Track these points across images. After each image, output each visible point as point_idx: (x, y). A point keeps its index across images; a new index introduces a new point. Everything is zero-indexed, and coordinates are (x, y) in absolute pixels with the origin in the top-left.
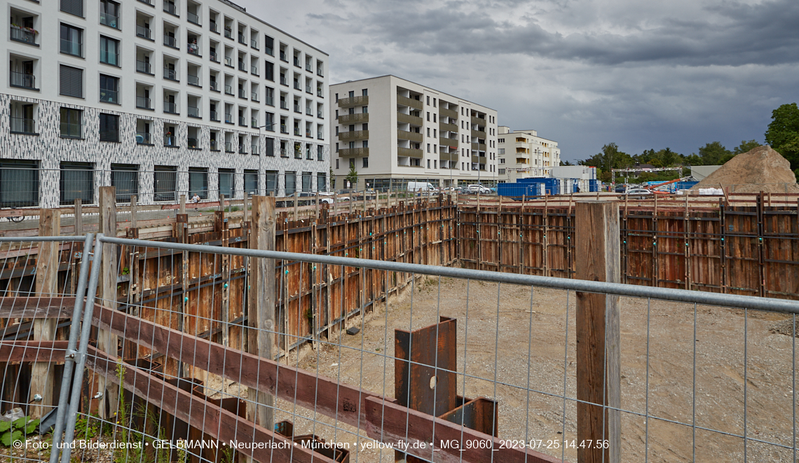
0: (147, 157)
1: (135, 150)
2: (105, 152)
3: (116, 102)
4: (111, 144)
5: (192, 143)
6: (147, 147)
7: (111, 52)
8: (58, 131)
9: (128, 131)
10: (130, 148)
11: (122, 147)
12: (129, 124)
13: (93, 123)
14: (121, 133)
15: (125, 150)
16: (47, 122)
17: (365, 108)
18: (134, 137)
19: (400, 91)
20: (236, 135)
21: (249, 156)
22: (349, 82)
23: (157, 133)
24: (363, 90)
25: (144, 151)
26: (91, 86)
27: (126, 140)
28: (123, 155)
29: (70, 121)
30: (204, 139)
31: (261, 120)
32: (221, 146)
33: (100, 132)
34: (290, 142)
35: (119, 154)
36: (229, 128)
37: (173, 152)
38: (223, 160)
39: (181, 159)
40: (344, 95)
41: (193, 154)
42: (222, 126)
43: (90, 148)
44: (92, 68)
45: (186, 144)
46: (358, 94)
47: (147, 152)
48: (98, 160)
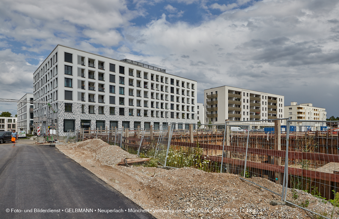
0: (132, 119)
1: (129, 117)
2: (121, 118)
3: (123, 104)
4: (122, 116)
5: (145, 115)
6: (132, 116)
7: (122, 91)
8: (109, 113)
9: (127, 112)
10: (127, 117)
11: (125, 116)
12: (127, 110)
13: (118, 110)
14: (125, 113)
15: (126, 117)
16: (107, 111)
17: (216, 98)
18: (128, 114)
19: (230, 91)
20: (160, 112)
21: (165, 118)
22: (211, 88)
23: (135, 112)
24: (216, 92)
26: (117, 101)
28: (125, 119)
29: (112, 110)
30: (149, 113)
31: (169, 106)
32: (155, 115)
33: (119, 113)
34: (180, 113)
36: (157, 110)
37: (139, 118)
38: (156, 120)
39: (142, 120)
40: (209, 94)
41: (146, 118)
42: (155, 109)
43: (117, 117)
44: (117, 96)
45: (144, 115)
46: (214, 93)
48: (119, 120)
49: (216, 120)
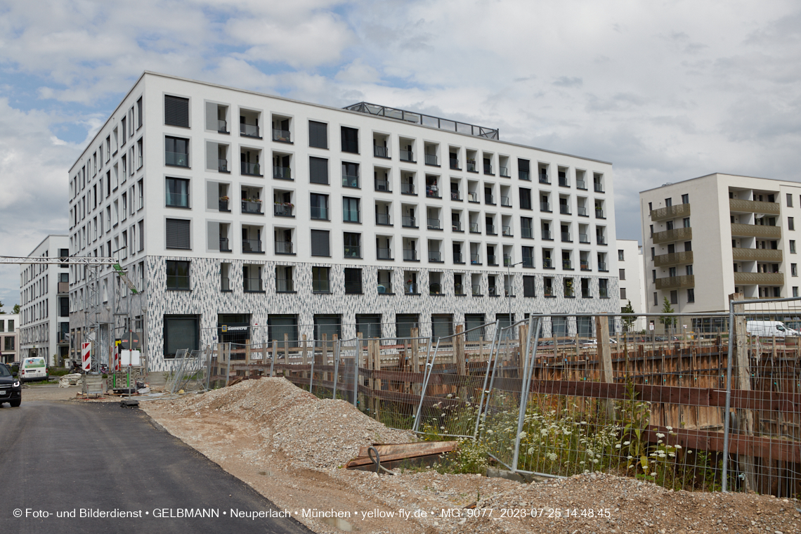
0: (388, 306)
1: (377, 300)
2: (350, 304)
3: (358, 256)
4: (355, 296)
5: (435, 288)
6: (388, 297)
7: (353, 210)
8: (311, 288)
9: (370, 282)
10: (373, 299)
11: (365, 298)
12: (370, 276)
13: (339, 278)
14: (363, 285)
15: (368, 301)
16: (302, 280)
17: (686, 220)
18: (376, 288)
19: (734, 193)
20: (485, 276)
21: (503, 297)
22: (665, 186)
23: (398, 282)
24: (683, 196)
25: (386, 300)
26: (337, 244)
27: (369, 291)
28: (366, 305)
29: (321, 278)
30: (447, 284)
31: (517, 256)
32: (467, 289)
33: (346, 286)
34: (557, 278)
35: (362, 305)
36: (476, 269)
37: (414, 300)
38: (470, 305)
39: (423, 307)
40: (659, 205)
41: (436, 300)
42: (467, 268)
43: (338, 301)
44: (337, 228)
45: (428, 291)
46: (676, 201)
47: (388, 302)
48: (345, 312)
49: (691, 299)
